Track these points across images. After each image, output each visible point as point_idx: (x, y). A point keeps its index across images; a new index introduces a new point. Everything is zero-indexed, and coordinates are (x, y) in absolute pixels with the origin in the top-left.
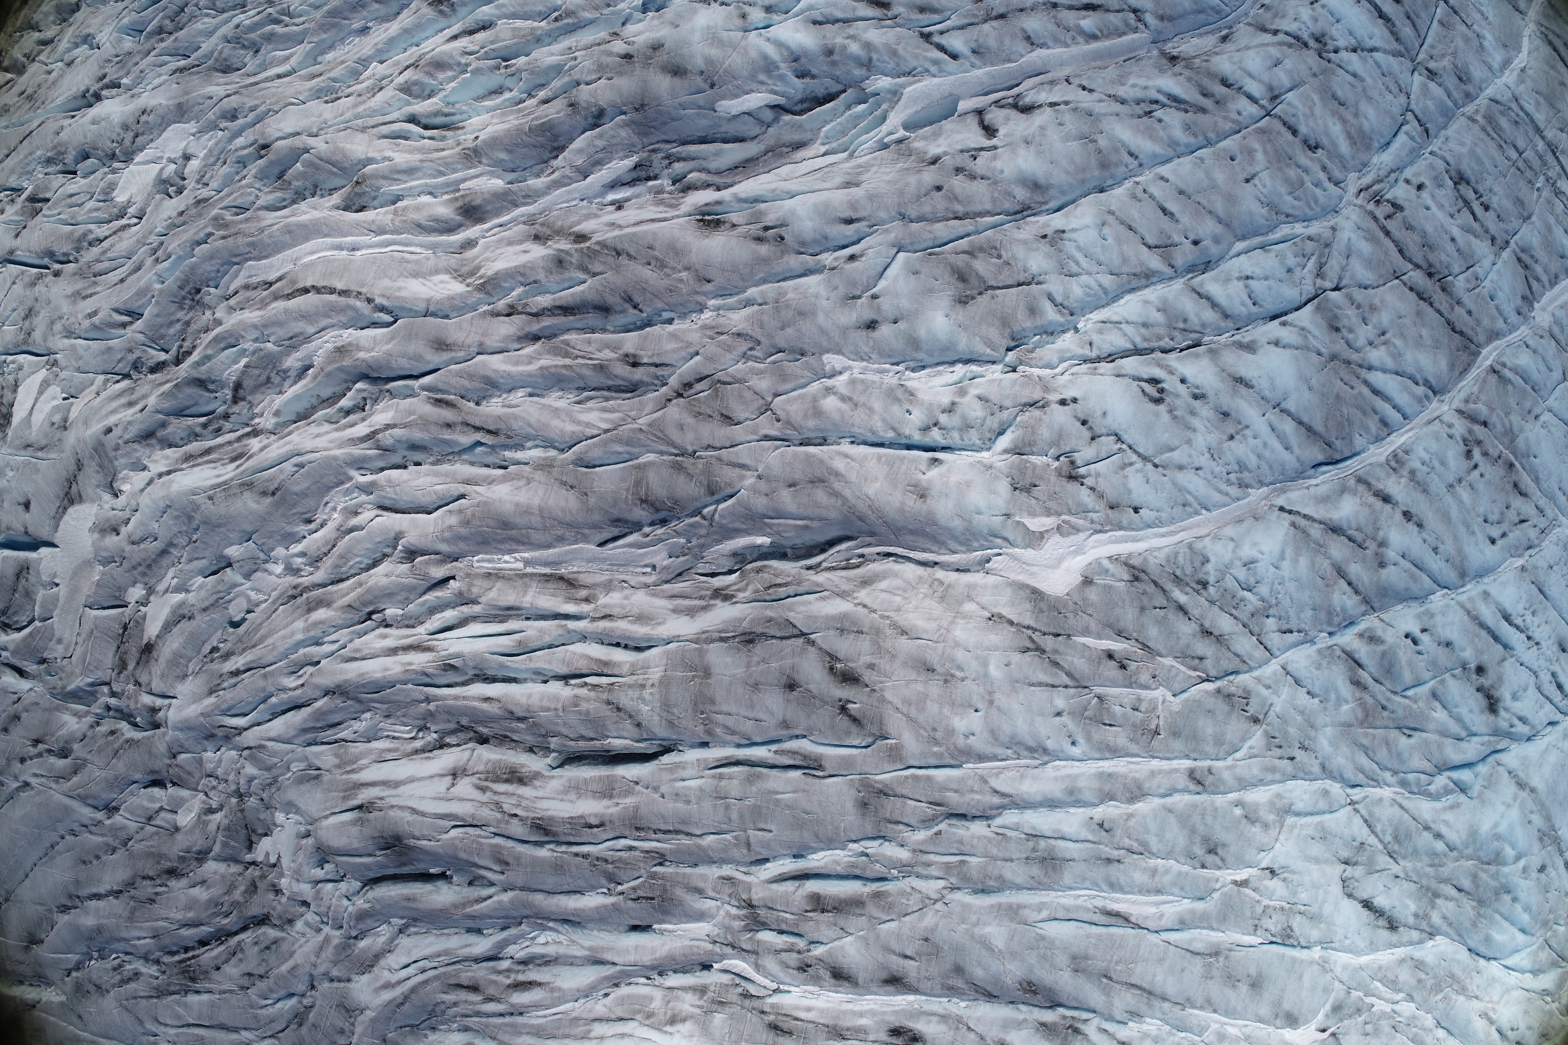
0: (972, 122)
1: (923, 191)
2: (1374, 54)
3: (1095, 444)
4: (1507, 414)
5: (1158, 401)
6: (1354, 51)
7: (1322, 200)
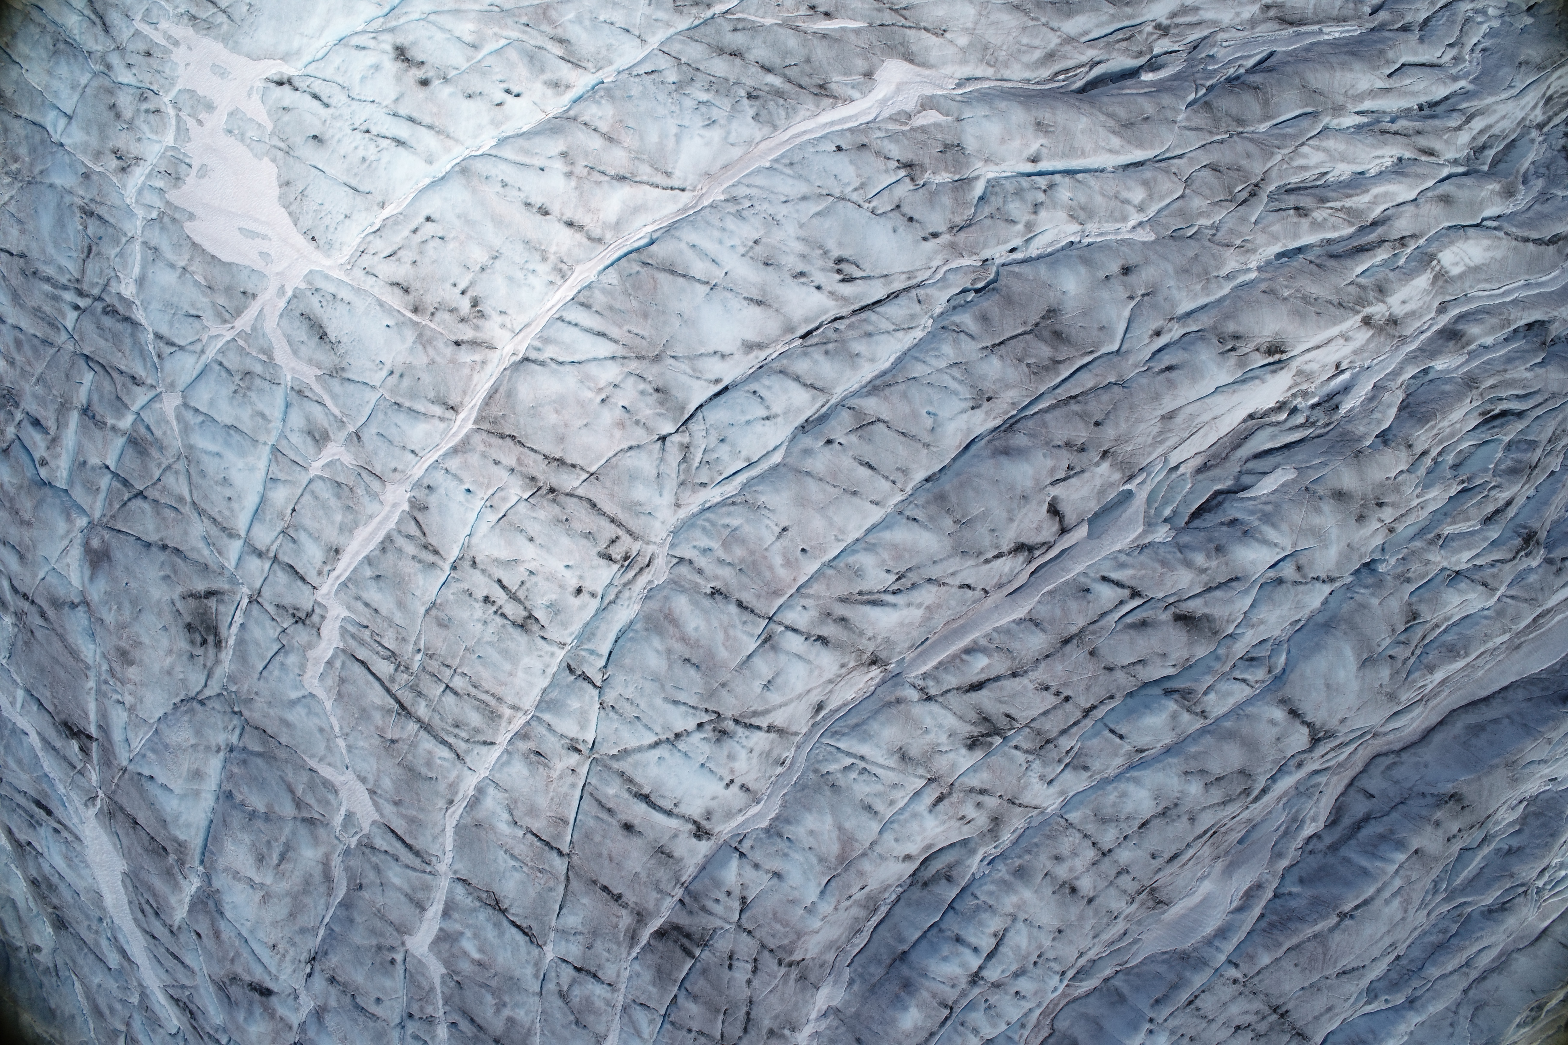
0: (1071, 518)
1: (1112, 417)
2: (653, 739)
3: (896, 202)
4: (432, 362)
5: (840, 261)
6: (677, 736)
7: (698, 533)
